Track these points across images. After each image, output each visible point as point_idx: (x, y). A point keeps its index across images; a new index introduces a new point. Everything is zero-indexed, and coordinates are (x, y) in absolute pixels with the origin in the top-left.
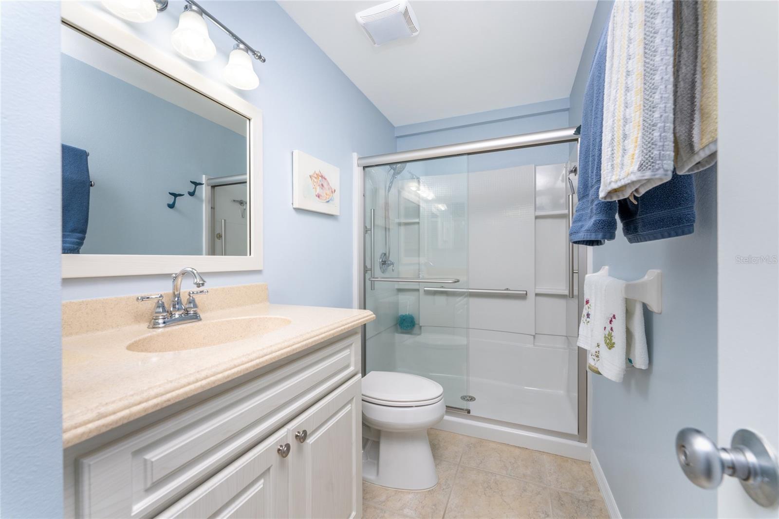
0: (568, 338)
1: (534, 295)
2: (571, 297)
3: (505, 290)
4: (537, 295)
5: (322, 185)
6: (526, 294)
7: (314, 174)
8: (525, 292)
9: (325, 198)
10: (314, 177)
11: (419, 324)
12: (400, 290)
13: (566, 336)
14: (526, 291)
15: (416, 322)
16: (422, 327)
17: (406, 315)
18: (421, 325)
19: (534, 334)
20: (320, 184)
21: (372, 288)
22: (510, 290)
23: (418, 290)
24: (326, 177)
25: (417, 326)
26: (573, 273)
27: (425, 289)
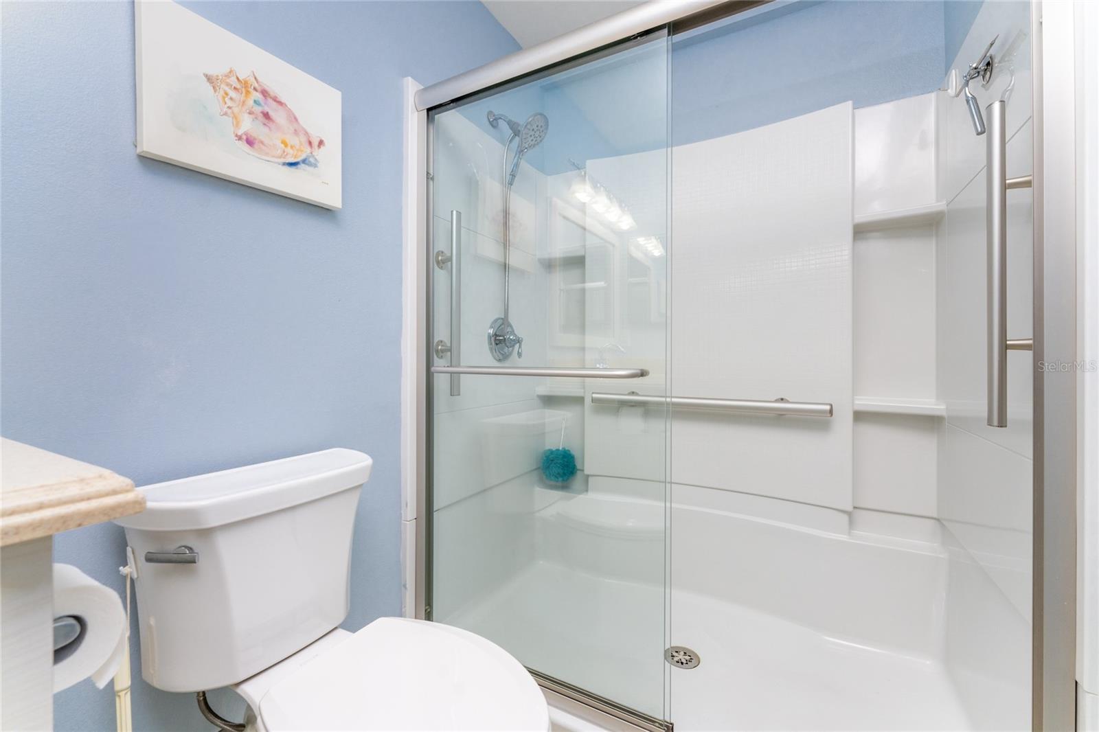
0: (943, 526)
1: (850, 417)
2: (996, 422)
3: (776, 401)
4: (860, 416)
5: (266, 116)
6: (831, 412)
7: (227, 76)
8: (828, 407)
9: (279, 152)
10: (228, 85)
11: (583, 470)
12: (550, 401)
13: (938, 520)
14: (831, 405)
15: (579, 466)
16: (590, 479)
17: (558, 450)
18: (586, 472)
19: (850, 508)
20: (258, 109)
21: (454, 390)
22: (788, 402)
23: (579, 400)
24: (283, 100)
25: (579, 475)
26: (1004, 348)
27: (594, 395)
